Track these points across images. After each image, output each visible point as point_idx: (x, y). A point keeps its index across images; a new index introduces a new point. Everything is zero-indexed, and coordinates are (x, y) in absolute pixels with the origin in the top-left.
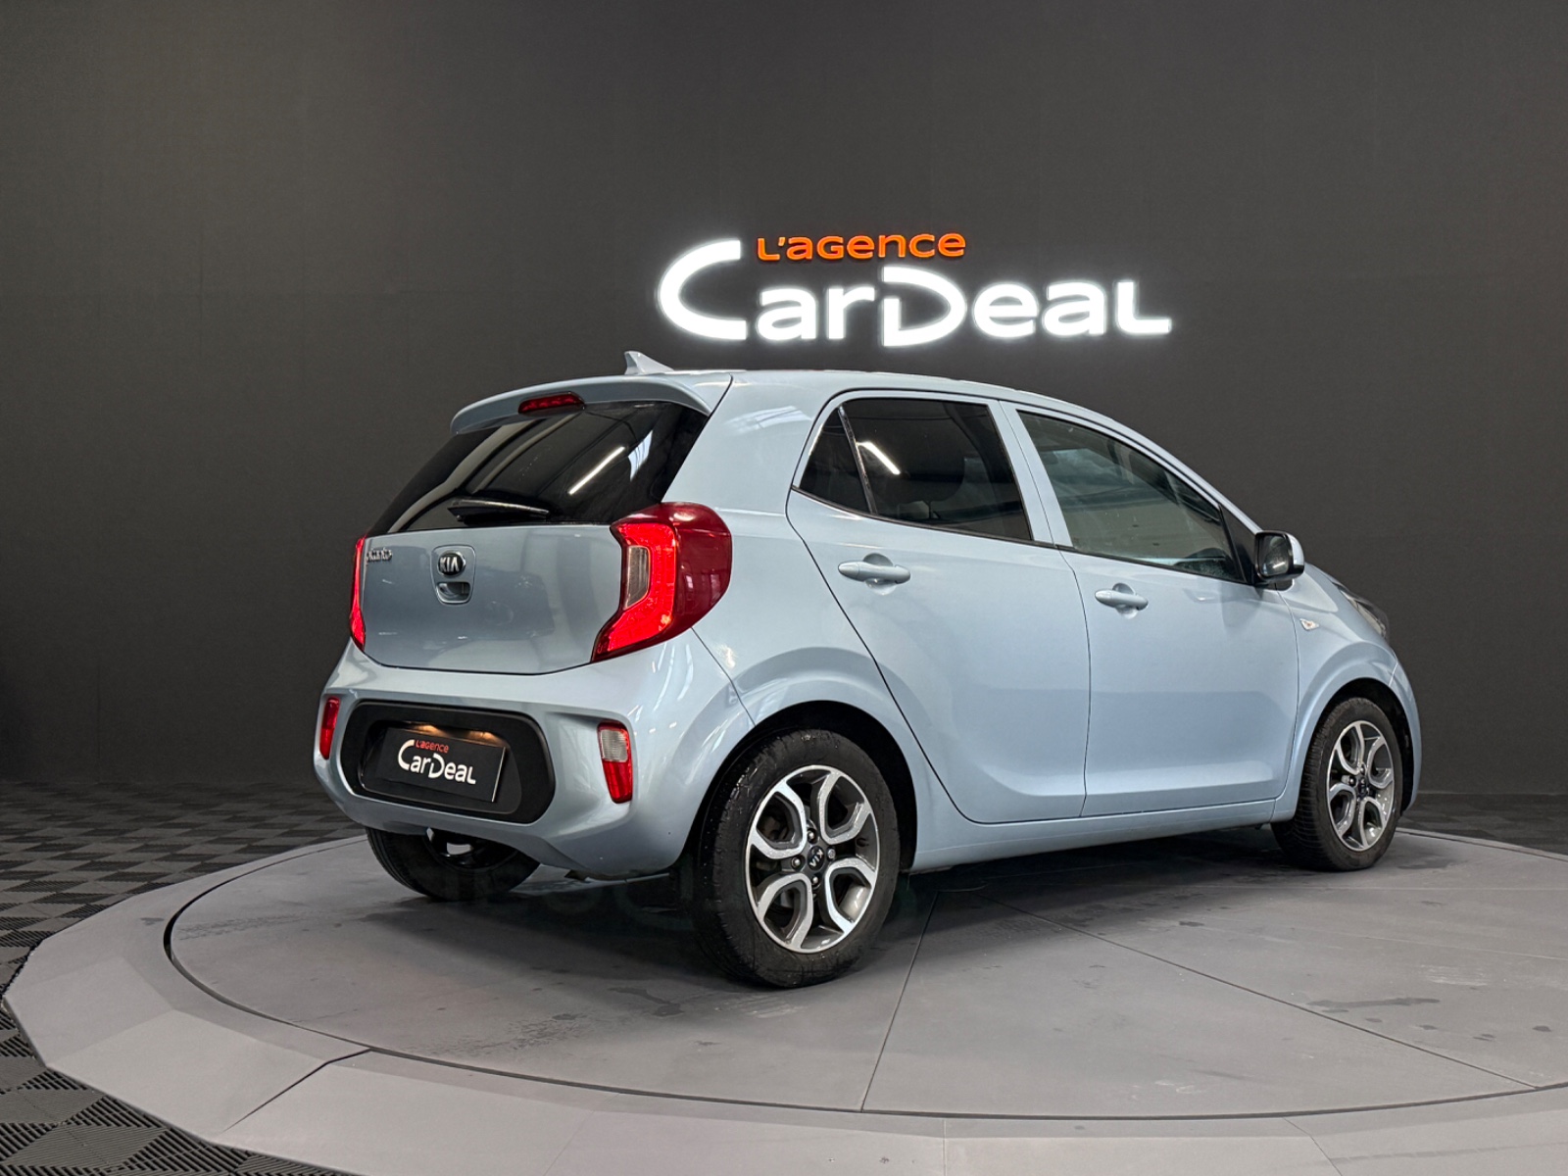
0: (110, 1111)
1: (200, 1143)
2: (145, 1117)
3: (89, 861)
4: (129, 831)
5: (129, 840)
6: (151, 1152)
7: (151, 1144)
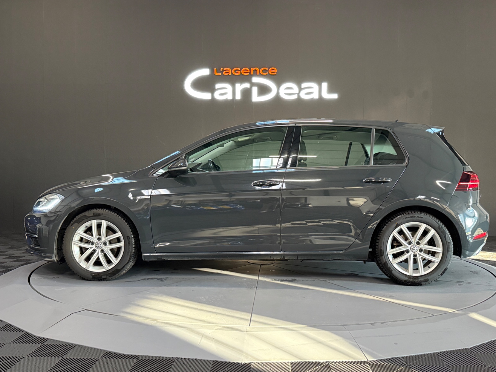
0: (9, 327)
1: (34, 336)
2: (19, 329)
3: (9, 256)
4: (22, 247)
5: (21, 250)
6: (20, 339)
7: (20, 337)
